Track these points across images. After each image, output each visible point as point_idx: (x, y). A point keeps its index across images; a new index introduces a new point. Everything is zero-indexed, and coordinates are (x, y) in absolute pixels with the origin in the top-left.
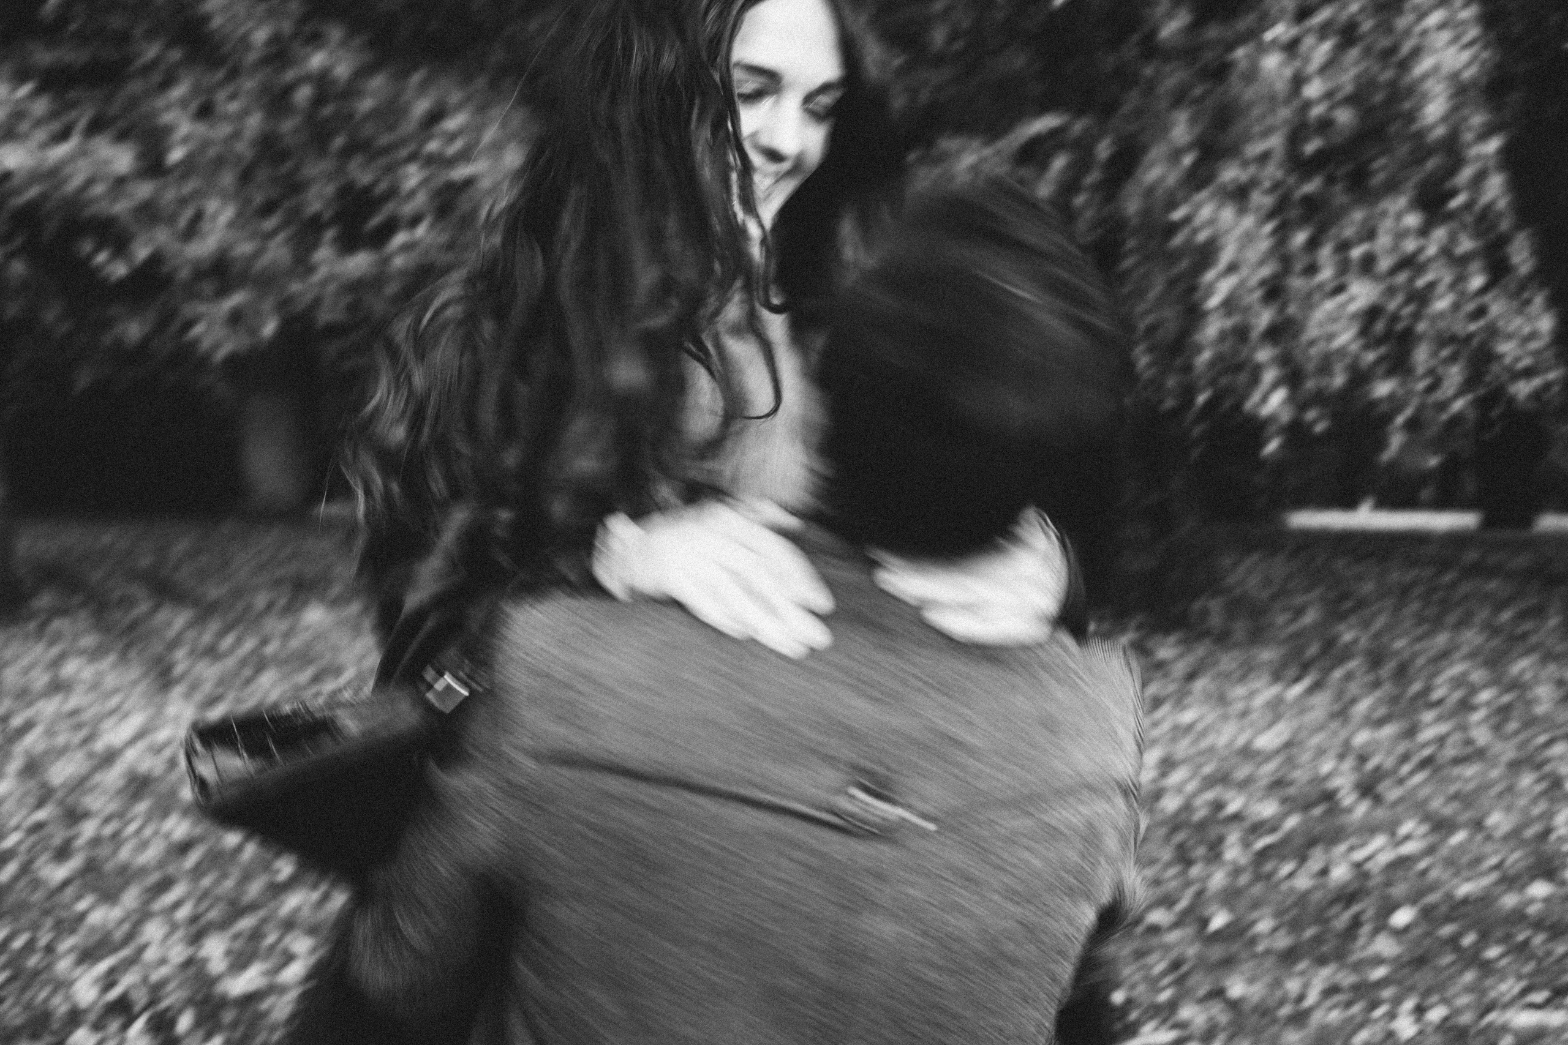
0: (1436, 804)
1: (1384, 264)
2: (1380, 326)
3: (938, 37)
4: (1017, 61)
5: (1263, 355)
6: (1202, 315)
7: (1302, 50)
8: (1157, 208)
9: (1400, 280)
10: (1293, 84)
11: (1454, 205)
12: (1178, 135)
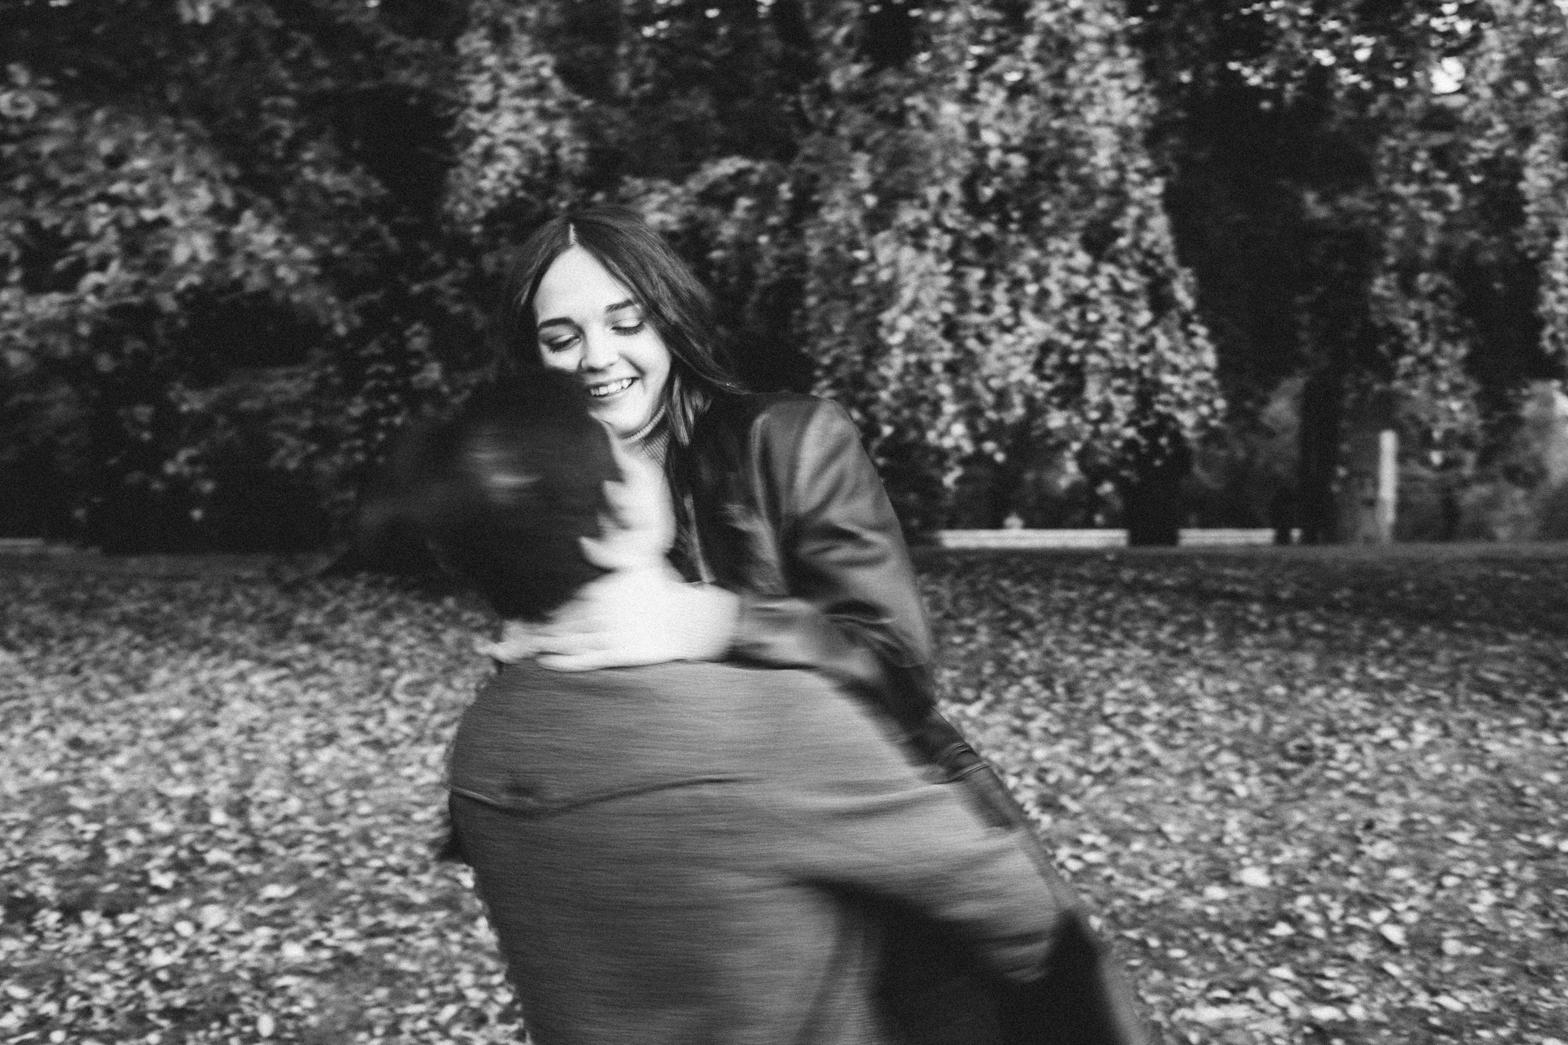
0: (1116, 814)
1: (1057, 300)
2: (1053, 359)
3: (623, 81)
4: (701, 105)
5: (945, 389)
6: (887, 349)
7: (981, 96)
8: (841, 248)
9: (1072, 315)
10: (974, 129)
11: (1123, 242)
12: (861, 176)
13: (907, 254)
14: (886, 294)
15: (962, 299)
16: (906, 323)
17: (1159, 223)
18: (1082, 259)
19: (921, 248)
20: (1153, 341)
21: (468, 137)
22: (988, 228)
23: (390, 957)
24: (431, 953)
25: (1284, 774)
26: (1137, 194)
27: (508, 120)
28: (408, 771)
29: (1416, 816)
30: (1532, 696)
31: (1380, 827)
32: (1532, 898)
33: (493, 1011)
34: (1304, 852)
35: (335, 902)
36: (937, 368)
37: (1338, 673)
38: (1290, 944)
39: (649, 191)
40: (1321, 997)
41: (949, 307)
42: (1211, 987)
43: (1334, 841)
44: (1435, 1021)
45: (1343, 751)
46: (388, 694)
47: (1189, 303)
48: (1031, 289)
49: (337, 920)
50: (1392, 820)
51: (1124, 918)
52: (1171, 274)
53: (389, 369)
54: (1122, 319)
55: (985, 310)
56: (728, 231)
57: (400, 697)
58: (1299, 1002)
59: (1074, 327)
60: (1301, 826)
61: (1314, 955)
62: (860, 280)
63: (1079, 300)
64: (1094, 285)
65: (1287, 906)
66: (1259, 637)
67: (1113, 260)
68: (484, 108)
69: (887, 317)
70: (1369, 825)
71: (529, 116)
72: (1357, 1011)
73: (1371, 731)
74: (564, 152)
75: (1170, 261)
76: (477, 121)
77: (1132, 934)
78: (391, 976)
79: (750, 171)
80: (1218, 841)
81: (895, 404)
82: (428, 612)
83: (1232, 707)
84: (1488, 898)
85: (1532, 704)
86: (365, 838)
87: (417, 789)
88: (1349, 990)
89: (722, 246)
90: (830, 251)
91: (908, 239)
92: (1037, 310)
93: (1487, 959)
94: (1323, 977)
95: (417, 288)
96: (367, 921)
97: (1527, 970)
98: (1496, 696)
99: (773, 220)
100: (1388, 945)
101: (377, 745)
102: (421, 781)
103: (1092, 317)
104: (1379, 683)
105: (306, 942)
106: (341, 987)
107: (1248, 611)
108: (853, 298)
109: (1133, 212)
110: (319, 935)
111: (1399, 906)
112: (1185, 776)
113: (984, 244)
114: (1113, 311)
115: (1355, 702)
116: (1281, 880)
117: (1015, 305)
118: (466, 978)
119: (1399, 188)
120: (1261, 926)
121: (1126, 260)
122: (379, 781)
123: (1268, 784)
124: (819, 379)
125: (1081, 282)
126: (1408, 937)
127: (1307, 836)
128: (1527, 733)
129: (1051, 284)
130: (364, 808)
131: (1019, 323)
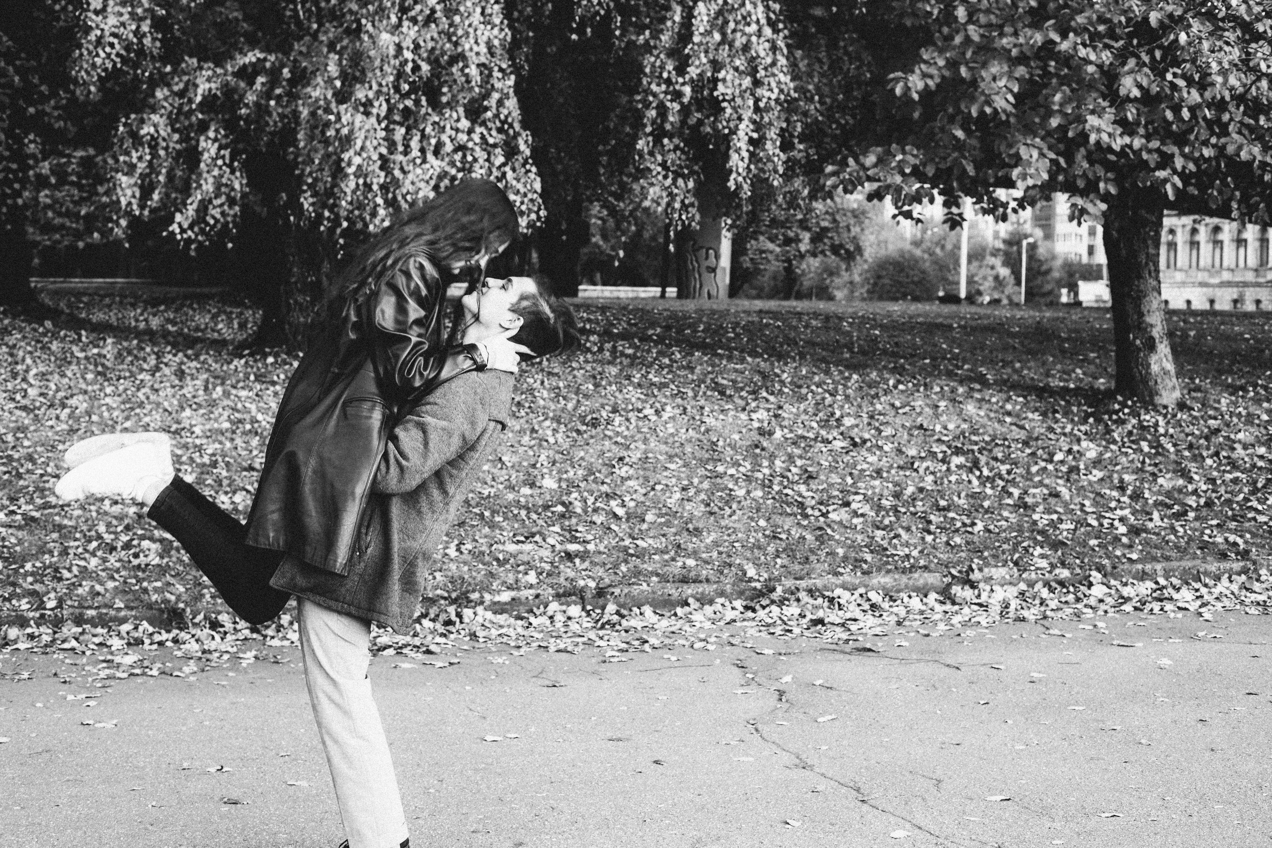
6: (346, 176)
7: (404, 29)
8: (320, 112)
9: (458, 156)
10: (399, 48)
11: (489, 114)
12: (333, 69)
13: (359, 118)
14: (347, 141)
15: (392, 145)
16: (357, 160)
17: (512, 103)
18: (465, 124)
19: (367, 114)
20: (504, 174)
21: (88, 30)
22: (409, 103)
23: (57, 518)
24: (79, 517)
25: (578, 432)
26: (498, 85)
27: (112, 20)
28: (50, 423)
29: (650, 455)
30: (744, 394)
31: (627, 460)
32: (703, 496)
33: (119, 545)
34: (581, 472)
35: (20, 491)
36: (375, 187)
37: (628, 377)
38: (563, 516)
39: (201, 68)
40: (574, 540)
41: (384, 151)
42: (514, 535)
43: (600, 467)
44: (631, 551)
45: (618, 420)
46: (24, 380)
47: (528, 152)
48: (433, 141)
49: (22, 500)
50: (636, 456)
51: (473, 503)
52: (517, 135)
53: (14, 166)
54: (488, 160)
55: (406, 153)
56: (251, 98)
57: (32, 381)
58: (561, 543)
59: (459, 164)
60: (582, 458)
61: (574, 521)
62: (331, 133)
63: (461, 148)
64: (470, 139)
65: (564, 498)
66: (589, 356)
67: (483, 124)
68: (97, 12)
69: (346, 156)
70: (621, 459)
71: (126, 16)
72: (591, 547)
73: (639, 411)
74: (147, 41)
75: (517, 126)
76: (93, 20)
77: (476, 510)
78: (59, 528)
79: (265, 59)
80: (534, 466)
81: (350, 207)
82: (35, 330)
83: (558, 395)
84: (678, 496)
85: (741, 397)
86: (30, 458)
87: (57, 433)
88: (590, 537)
89: (247, 106)
90: (313, 114)
91: (362, 109)
92: (436, 153)
93: (668, 524)
94: (577, 531)
95: (32, 110)
96: (39, 501)
97: (688, 530)
98: (722, 393)
99: (278, 91)
100: (615, 516)
101: (24, 408)
102: (58, 429)
103: (470, 158)
104: (653, 384)
105: (6, 511)
106: (31, 533)
107: (587, 340)
108: (326, 142)
109: (496, 96)
110: (12, 508)
111: (627, 499)
112: (521, 432)
113: (406, 111)
114: (481, 155)
115: (633, 394)
116: (564, 485)
117: (423, 151)
118: (102, 528)
119: (654, 87)
120: (546, 507)
121: (490, 124)
122: (32, 428)
123: (568, 437)
124: (305, 192)
125: (463, 138)
126: (627, 513)
127: (584, 464)
128: (732, 413)
129: (445, 138)
130: (26, 443)
131: (424, 161)
